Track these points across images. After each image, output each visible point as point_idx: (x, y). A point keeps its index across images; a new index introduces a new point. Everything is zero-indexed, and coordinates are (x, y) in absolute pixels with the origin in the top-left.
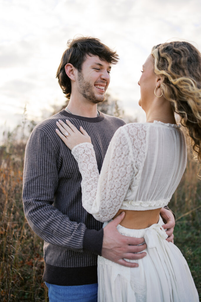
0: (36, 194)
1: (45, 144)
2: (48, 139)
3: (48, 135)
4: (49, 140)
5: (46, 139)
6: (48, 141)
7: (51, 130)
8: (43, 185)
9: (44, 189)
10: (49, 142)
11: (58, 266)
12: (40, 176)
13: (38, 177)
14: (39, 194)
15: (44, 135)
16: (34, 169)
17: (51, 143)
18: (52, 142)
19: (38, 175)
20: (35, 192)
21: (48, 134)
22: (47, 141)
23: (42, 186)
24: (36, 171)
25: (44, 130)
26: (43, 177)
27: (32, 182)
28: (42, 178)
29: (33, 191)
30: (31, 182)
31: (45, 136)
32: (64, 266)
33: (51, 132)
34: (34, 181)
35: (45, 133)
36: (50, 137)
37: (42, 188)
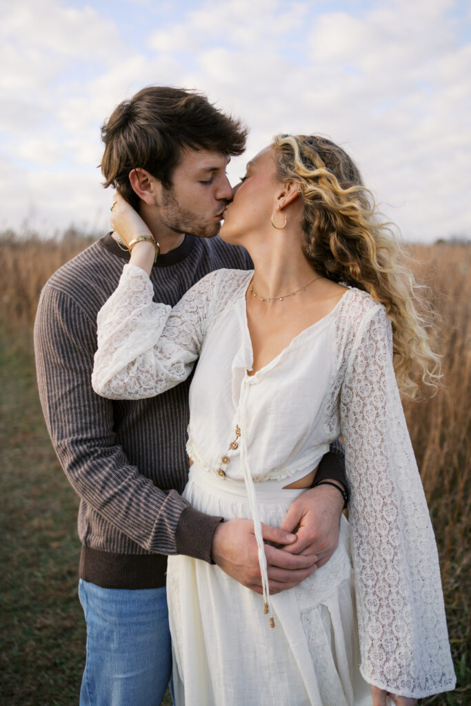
0: (75, 425)
1: (75, 322)
2: (79, 310)
3: (79, 302)
4: (83, 313)
5: (74, 311)
6: (81, 316)
7: (82, 292)
8: (86, 403)
9: (90, 412)
10: (83, 317)
11: (122, 553)
12: (78, 386)
13: (74, 389)
14: (81, 423)
15: (71, 304)
16: (62, 375)
17: (88, 319)
18: (90, 316)
19: (74, 385)
20: (72, 420)
21: (77, 300)
22: (79, 314)
23: (84, 406)
24: (69, 377)
25: (69, 292)
26: (85, 387)
27: (63, 402)
28: (83, 389)
29: (68, 419)
30: (61, 401)
31: (73, 306)
32: (134, 553)
33: (84, 296)
34: (66, 398)
35: (71, 299)
36: (83, 307)
37: (85, 410)
